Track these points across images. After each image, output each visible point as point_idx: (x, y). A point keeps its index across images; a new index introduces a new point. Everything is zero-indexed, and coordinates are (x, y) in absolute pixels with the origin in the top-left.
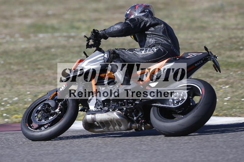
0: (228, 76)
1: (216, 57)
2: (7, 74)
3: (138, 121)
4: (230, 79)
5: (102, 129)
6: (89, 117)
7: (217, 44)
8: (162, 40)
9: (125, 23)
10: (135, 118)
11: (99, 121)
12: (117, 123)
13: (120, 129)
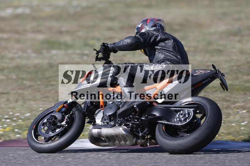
0: (245, 101)
1: (224, 76)
2: (20, 89)
3: (143, 137)
4: (248, 104)
5: (107, 143)
6: (95, 131)
7: (235, 68)
8: (172, 56)
9: (135, 37)
10: (140, 134)
11: (104, 135)
12: (123, 138)
13: (125, 144)
